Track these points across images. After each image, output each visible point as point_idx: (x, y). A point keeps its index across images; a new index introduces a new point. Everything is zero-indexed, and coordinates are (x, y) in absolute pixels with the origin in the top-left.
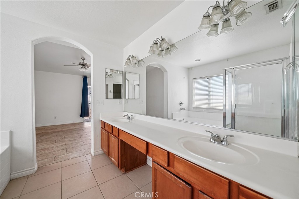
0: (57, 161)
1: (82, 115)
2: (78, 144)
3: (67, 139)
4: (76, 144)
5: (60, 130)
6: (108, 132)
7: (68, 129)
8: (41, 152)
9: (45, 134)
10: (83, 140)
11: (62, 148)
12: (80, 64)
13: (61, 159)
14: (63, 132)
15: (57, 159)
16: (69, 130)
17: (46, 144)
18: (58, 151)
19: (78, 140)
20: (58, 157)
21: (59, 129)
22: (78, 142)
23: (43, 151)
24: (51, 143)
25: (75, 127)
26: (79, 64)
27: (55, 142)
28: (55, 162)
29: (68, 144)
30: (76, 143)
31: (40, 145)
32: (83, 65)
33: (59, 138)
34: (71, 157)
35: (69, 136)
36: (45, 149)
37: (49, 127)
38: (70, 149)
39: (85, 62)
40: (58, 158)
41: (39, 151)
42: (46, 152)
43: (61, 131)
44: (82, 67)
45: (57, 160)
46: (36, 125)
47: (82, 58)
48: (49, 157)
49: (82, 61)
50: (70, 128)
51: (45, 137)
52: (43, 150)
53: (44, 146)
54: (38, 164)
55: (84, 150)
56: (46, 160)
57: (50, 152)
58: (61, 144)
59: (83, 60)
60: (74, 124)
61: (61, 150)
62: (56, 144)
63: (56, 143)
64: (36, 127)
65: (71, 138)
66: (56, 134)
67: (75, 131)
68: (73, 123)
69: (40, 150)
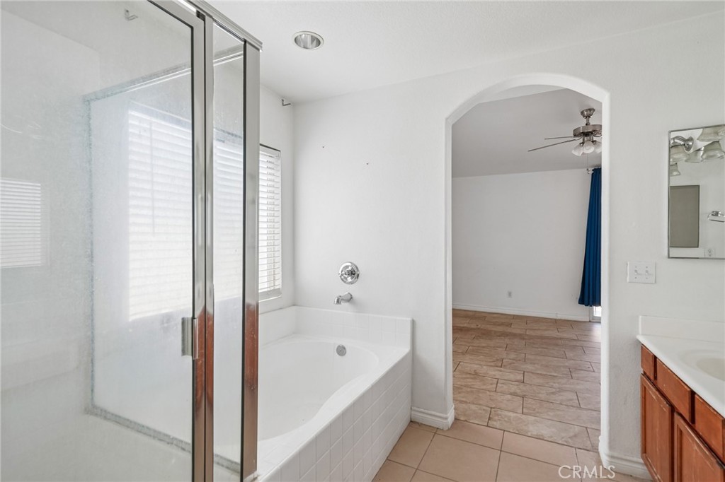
0: (495, 423)
1: (586, 299)
2: (561, 398)
3: (530, 367)
4: (553, 393)
5: (518, 331)
6: (673, 409)
7: (539, 333)
8: (468, 380)
9: (484, 334)
10: (578, 387)
11: (514, 389)
12: (577, 134)
13: (505, 421)
14: (524, 339)
15: (496, 418)
16: (542, 338)
17: (482, 363)
18: (503, 393)
19: (564, 381)
20: (499, 412)
21: (515, 329)
22: (561, 390)
23: (471, 378)
24: (492, 364)
25: (561, 335)
26: (572, 135)
27: (500, 364)
28: (491, 423)
29: (531, 385)
30: (554, 390)
31: (469, 361)
32: (586, 134)
33: (513, 356)
34: (533, 430)
35: (539, 358)
36: (476, 375)
37: (495, 315)
38: (533, 402)
39: (593, 121)
40: (498, 415)
41: (464, 376)
42: (477, 384)
43: (521, 337)
44: (583, 143)
45: (495, 421)
46: (453, 304)
47: (582, 113)
48: (481, 402)
49: (585, 121)
50: (546, 333)
51: (483, 342)
52: (472, 376)
53: (476, 366)
54: (455, 409)
55: (577, 429)
56: (473, 407)
57: (484, 387)
58: (512, 377)
59: (588, 116)
60: (557, 323)
61: (511, 394)
62: (501, 371)
63: (502, 369)
64: (453, 309)
65: (542, 365)
66: (507, 340)
67: (557, 345)
68: (555, 318)
69: (467, 373)
